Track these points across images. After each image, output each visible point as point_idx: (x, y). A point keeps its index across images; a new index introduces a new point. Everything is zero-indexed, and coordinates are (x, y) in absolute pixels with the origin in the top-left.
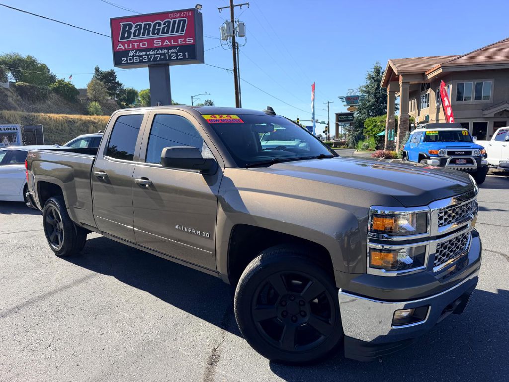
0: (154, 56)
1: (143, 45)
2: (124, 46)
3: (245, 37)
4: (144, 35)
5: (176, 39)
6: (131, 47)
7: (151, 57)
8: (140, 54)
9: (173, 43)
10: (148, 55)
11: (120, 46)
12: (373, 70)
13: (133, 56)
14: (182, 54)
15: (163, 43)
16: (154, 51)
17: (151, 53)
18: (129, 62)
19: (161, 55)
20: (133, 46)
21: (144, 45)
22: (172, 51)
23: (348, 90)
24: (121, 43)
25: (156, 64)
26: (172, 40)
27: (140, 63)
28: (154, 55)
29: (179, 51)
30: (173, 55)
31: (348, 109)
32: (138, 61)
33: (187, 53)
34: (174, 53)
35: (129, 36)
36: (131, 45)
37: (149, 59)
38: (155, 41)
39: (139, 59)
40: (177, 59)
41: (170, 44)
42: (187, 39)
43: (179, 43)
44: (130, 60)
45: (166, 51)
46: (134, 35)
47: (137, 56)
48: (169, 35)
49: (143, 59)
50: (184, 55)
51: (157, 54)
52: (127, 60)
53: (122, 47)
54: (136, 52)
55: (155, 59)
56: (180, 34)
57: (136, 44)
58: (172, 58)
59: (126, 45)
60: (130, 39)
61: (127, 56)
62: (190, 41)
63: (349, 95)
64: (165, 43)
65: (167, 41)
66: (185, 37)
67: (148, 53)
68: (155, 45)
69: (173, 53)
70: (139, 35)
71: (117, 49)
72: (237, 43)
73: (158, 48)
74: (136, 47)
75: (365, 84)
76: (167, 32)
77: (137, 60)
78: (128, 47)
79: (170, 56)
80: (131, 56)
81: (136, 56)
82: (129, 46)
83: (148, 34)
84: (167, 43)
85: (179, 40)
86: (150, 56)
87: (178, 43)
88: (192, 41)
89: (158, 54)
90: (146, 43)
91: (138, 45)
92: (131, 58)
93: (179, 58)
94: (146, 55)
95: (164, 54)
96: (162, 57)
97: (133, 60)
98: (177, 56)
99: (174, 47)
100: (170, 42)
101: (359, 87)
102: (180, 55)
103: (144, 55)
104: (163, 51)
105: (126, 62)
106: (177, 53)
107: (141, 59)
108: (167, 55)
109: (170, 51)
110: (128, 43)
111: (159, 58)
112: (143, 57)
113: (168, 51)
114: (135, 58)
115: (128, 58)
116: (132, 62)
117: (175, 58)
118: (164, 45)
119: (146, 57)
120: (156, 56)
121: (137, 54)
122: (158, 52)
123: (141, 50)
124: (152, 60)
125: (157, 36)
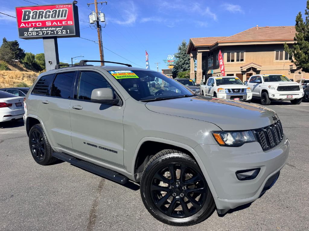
0: (47, 32)
1: (38, 24)
2: (26, 25)
4: (39, 18)
5: (61, 21)
6: (30, 26)
8: (37, 30)
9: (59, 24)
10: (42, 31)
11: (23, 25)
12: (182, 45)
13: (32, 32)
14: (65, 31)
16: (46, 28)
17: (44, 29)
18: (29, 35)
19: (51, 31)
20: (32, 25)
21: (40, 24)
24: (23, 23)
25: (48, 37)
26: (58, 22)
28: (47, 31)
30: (59, 32)
32: (36, 35)
33: (68, 30)
36: (30, 24)
37: (43, 34)
38: (47, 22)
39: (36, 33)
40: (62, 34)
41: (57, 24)
42: (68, 22)
43: (63, 24)
45: (54, 29)
46: (32, 18)
47: (35, 31)
48: (57, 19)
49: (39, 33)
50: (67, 32)
51: (48, 30)
52: (28, 34)
53: (24, 25)
54: (34, 29)
55: (47, 34)
56: (64, 18)
58: (59, 33)
59: (27, 24)
61: (28, 31)
62: (70, 23)
64: (54, 24)
65: (55, 22)
66: (67, 20)
67: (42, 29)
68: (47, 25)
69: (59, 30)
70: (35, 18)
71: (21, 26)
72: (100, 26)
73: (49, 27)
74: (34, 25)
75: (178, 52)
76: (55, 17)
77: (34, 34)
79: (57, 32)
80: (30, 31)
81: (34, 31)
82: (28, 25)
83: (42, 18)
84: (55, 23)
85: (63, 22)
88: (72, 23)
89: (49, 30)
90: (41, 23)
93: (63, 33)
94: (41, 31)
95: (53, 31)
96: (52, 32)
98: (62, 32)
99: (60, 27)
102: (64, 31)
103: (40, 31)
104: (52, 29)
105: (27, 35)
106: (62, 30)
107: (37, 33)
108: (55, 31)
109: (57, 29)
110: (28, 23)
111: (50, 33)
112: (39, 32)
113: (56, 29)
114: (33, 32)
115: (29, 33)
116: (31, 35)
117: (61, 33)
118: (53, 25)
119: (41, 32)
120: (48, 32)
121: (35, 30)
122: (49, 29)
123: (37, 28)
124: (45, 34)
125: (48, 19)
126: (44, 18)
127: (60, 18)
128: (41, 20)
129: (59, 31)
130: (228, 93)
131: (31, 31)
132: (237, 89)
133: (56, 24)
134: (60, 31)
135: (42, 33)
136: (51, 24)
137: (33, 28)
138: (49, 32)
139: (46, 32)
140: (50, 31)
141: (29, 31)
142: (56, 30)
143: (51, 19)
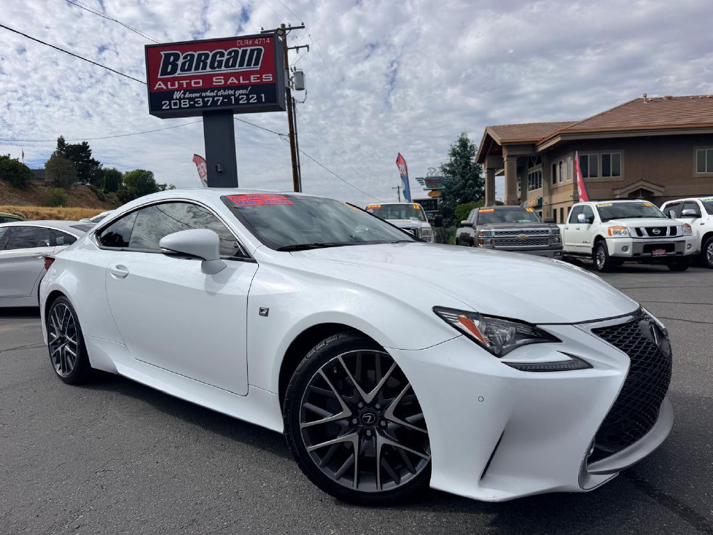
0: (213, 99)
2: (166, 86)
4: (197, 68)
5: (246, 75)
6: (177, 86)
7: (208, 101)
8: (191, 95)
9: (241, 82)
10: (203, 98)
12: (458, 144)
13: (180, 99)
14: (256, 96)
15: (226, 81)
16: (212, 91)
17: (208, 94)
18: (173, 107)
19: (224, 97)
20: (181, 85)
21: (198, 83)
22: (241, 91)
23: (429, 169)
24: (162, 80)
25: (215, 111)
26: (241, 77)
27: (191, 110)
28: (213, 97)
29: (251, 93)
30: (242, 98)
31: (430, 194)
32: (188, 106)
33: (263, 95)
34: (244, 94)
35: (174, 71)
36: (176, 83)
37: (205, 103)
38: (214, 78)
39: (189, 103)
40: (248, 103)
41: (237, 82)
42: (264, 76)
43: (252, 81)
44: (175, 104)
45: (232, 92)
46: (183, 69)
47: (187, 98)
48: (237, 69)
49: (196, 102)
50: (259, 98)
51: (217, 96)
52: (170, 105)
53: (163, 86)
54: (184, 94)
55: (214, 103)
56: (253, 68)
57: (184, 82)
58: (241, 102)
59: (169, 83)
60: (176, 75)
61: (171, 99)
62: (268, 78)
64: (230, 81)
65: (232, 78)
66: (261, 72)
67: (204, 94)
68: (214, 84)
69: (242, 94)
70: (189, 69)
71: (155, 88)
72: (294, 99)
73: (219, 88)
74: (185, 86)
76: (234, 65)
77: (185, 104)
78: (171, 86)
79: (237, 100)
80: (176, 99)
81: (184, 98)
82: (173, 85)
83: (204, 68)
84: (233, 80)
85: (252, 76)
86: (206, 99)
87: (250, 80)
88: (271, 79)
89: (220, 96)
90: (201, 81)
91: (189, 84)
92: (178, 101)
93: (251, 101)
94: (200, 97)
95: (228, 97)
96: (226, 100)
97: (180, 103)
98: (248, 99)
99: (244, 87)
100: (239, 80)
102: (253, 97)
103: (197, 98)
104: (227, 93)
105: (168, 107)
106: (247, 95)
107: (192, 103)
108: (233, 97)
109: (238, 93)
110: (173, 81)
111: (220, 101)
112: (196, 100)
113: (235, 92)
114: (182, 101)
115: (172, 101)
116: (178, 106)
117: (246, 102)
118: (228, 83)
119: (201, 100)
121: (186, 96)
122: (220, 93)
123: (193, 91)
124: (209, 104)
125: (217, 71)
126: (208, 68)
127: (245, 68)
128: (201, 72)
129: (240, 97)
130: (637, 236)
131: (178, 97)
132: (659, 228)
133: (235, 81)
134: (245, 96)
135: (203, 101)
136: (223, 81)
137: (182, 91)
138: (218, 100)
139: (211, 99)
140: (221, 98)
141: (174, 98)
142: (234, 95)
143: (224, 70)
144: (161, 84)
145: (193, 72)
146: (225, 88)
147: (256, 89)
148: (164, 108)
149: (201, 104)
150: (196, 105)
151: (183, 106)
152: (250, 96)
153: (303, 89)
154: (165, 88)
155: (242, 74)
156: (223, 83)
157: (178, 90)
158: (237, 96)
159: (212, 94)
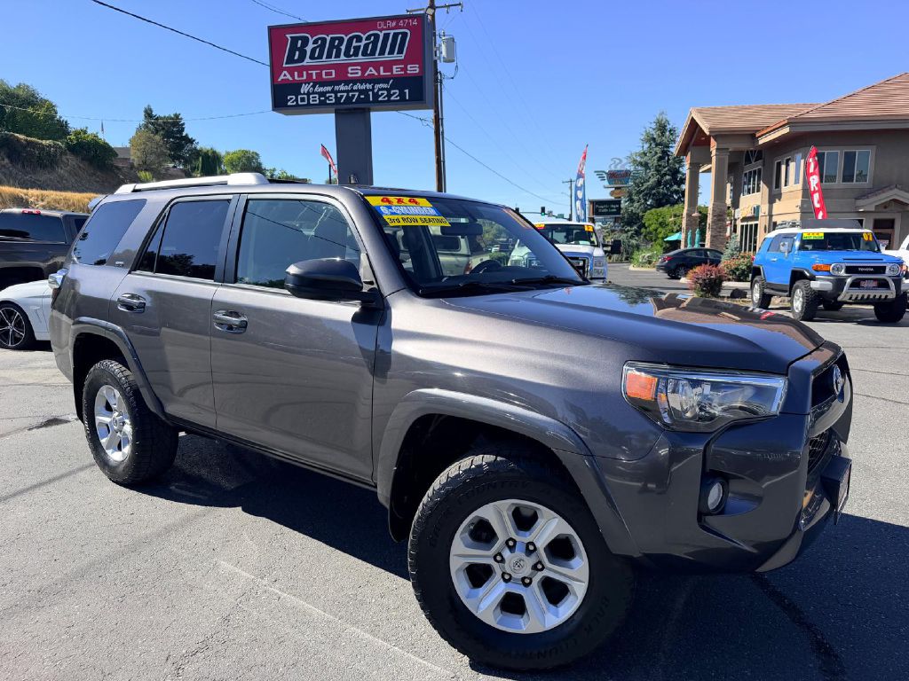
0: (348, 94)
1: (327, 74)
2: (293, 76)
3: (454, 64)
4: (329, 56)
5: (388, 65)
6: (305, 77)
7: (342, 96)
8: (321, 89)
9: (382, 73)
10: (336, 93)
11: (285, 75)
12: (654, 126)
13: (308, 94)
14: (398, 92)
15: (364, 71)
16: (347, 82)
17: (342, 87)
18: (300, 103)
19: (361, 92)
20: (310, 76)
21: (331, 74)
22: (382, 85)
23: (612, 160)
24: (288, 69)
25: (350, 109)
26: (382, 68)
27: (322, 106)
28: (347, 92)
29: (393, 87)
30: (382, 94)
31: (612, 193)
32: (317, 102)
35: (302, 59)
36: (305, 73)
37: (338, 99)
38: (350, 68)
39: (319, 98)
40: (389, 101)
41: (376, 74)
42: (409, 67)
43: (395, 73)
44: (303, 100)
45: (369, 86)
46: (312, 57)
47: (316, 93)
48: (377, 58)
49: (328, 98)
50: (402, 95)
51: (352, 90)
52: (296, 100)
53: (289, 77)
54: (314, 87)
55: (349, 99)
56: (395, 57)
57: (314, 72)
58: (380, 99)
59: (296, 73)
60: (304, 63)
61: (297, 93)
62: (413, 69)
63: (613, 168)
64: (368, 73)
65: (371, 68)
66: (405, 62)
67: (337, 88)
68: (349, 75)
69: (383, 89)
70: (320, 57)
71: (280, 79)
72: (440, 74)
73: (355, 81)
74: (314, 77)
75: (639, 150)
76: (373, 53)
77: (315, 99)
78: (298, 77)
79: (376, 96)
80: (304, 94)
81: (313, 93)
82: (300, 75)
83: (338, 55)
84: (371, 71)
85: (394, 67)
86: (339, 95)
87: (392, 71)
88: (418, 70)
89: (356, 91)
90: (333, 71)
91: (319, 75)
92: (306, 96)
93: (392, 98)
94: (333, 91)
95: (365, 92)
96: (362, 97)
97: (309, 99)
98: (389, 95)
99: (385, 80)
100: (378, 71)
101: (629, 154)
102: (394, 93)
103: (329, 92)
104: (364, 87)
105: (295, 103)
106: (389, 90)
107: (322, 98)
108: (371, 93)
109: (377, 86)
110: (301, 70)
111: (356, 97)
112: (328, 95)
114: (311, 96)
115: (299, 97)
116: (306, 103)
117: (386, 98)
118: (366, 74)
119: (333, 95)
120: (350, 94)
121: (316, 90)
122: (355, 88)
123: (324, 84)
124: (342, 101)
125: (353, 60)
126: (342, 57)
127: (387, 57)
128: (333, 60)
129: (380, 93)
131: (306, 92)
133: (374, 72)
134: (385, 92)
135: (336, 97)
136: (360, 72)
137: (311, 84)
138: (354, 96)
139: (345, 94)
140: (357, 94)
141: (302, 92)
142: (373, 90)
143: (360, 58)
144: (287, 74)
145: (324, 61)
146: (362, 80)
147: (400, 82)
148: (289, 104)
149: (334, 100)
150: (328, 102)
151: (311, 102)
152: (392, 92)
153: (453, 61)
154: (291, 79)
155: (382, 63)
156: (359, 74)
157: (306, 82)
158: (376, 91)
159: (346, 88)
